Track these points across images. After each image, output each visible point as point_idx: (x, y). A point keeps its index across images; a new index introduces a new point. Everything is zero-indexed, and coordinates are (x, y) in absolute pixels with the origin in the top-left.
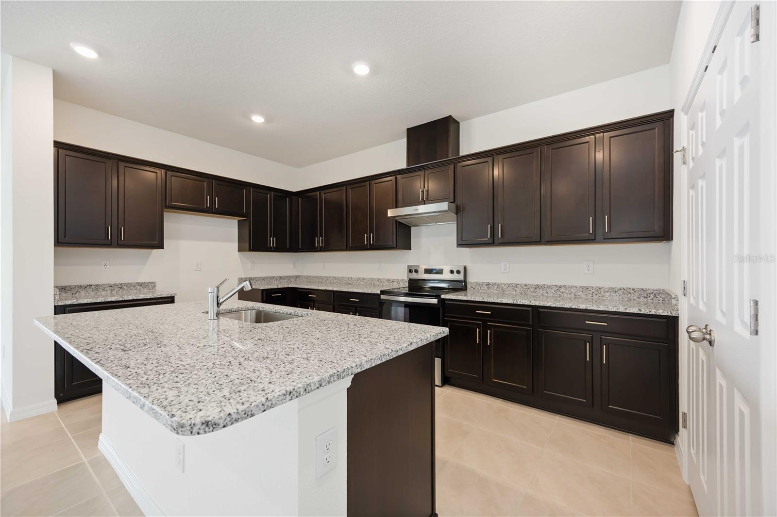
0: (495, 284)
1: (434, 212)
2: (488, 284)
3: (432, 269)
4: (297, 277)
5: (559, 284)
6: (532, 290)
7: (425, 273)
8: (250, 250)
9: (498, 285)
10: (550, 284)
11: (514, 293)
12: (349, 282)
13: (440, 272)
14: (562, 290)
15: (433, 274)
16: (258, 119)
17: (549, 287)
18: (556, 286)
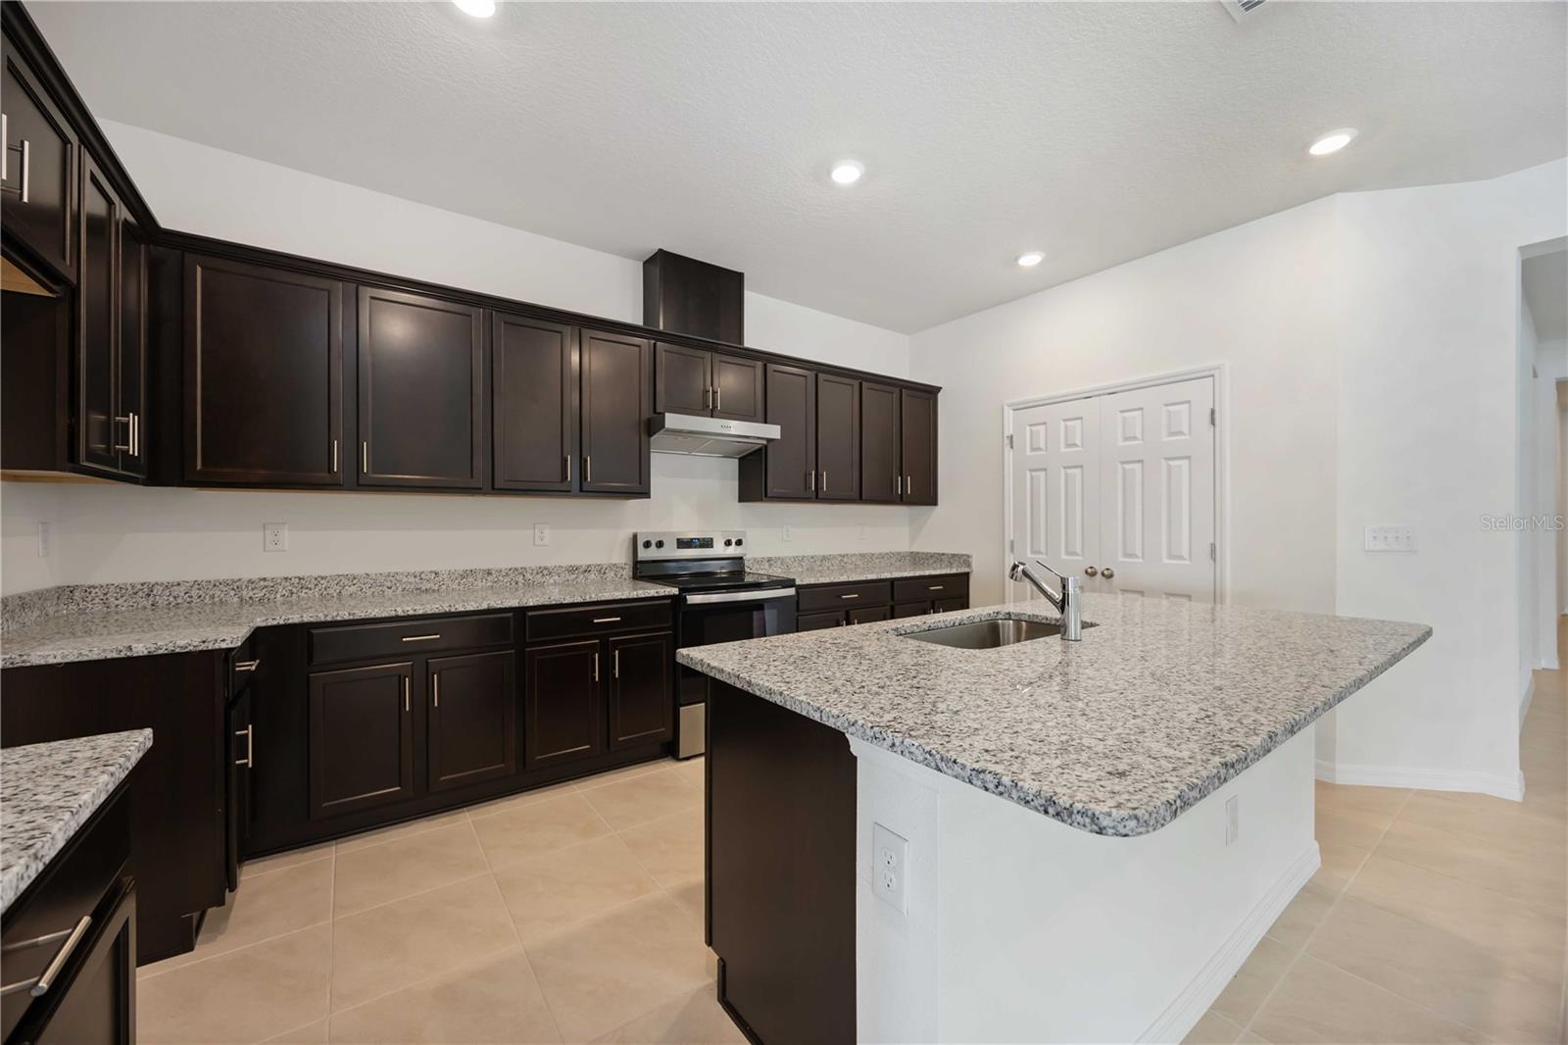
0: (779, 558)
1: (759, 438)
2: (769, 560)
3: (692, 539)
5: (842, 553)
6: (818, 563)
7: (678, 547)
11: (801, 569)
13: (707, 543)
14: (845, 560)
15: (695, 547)
17: (834, 557)
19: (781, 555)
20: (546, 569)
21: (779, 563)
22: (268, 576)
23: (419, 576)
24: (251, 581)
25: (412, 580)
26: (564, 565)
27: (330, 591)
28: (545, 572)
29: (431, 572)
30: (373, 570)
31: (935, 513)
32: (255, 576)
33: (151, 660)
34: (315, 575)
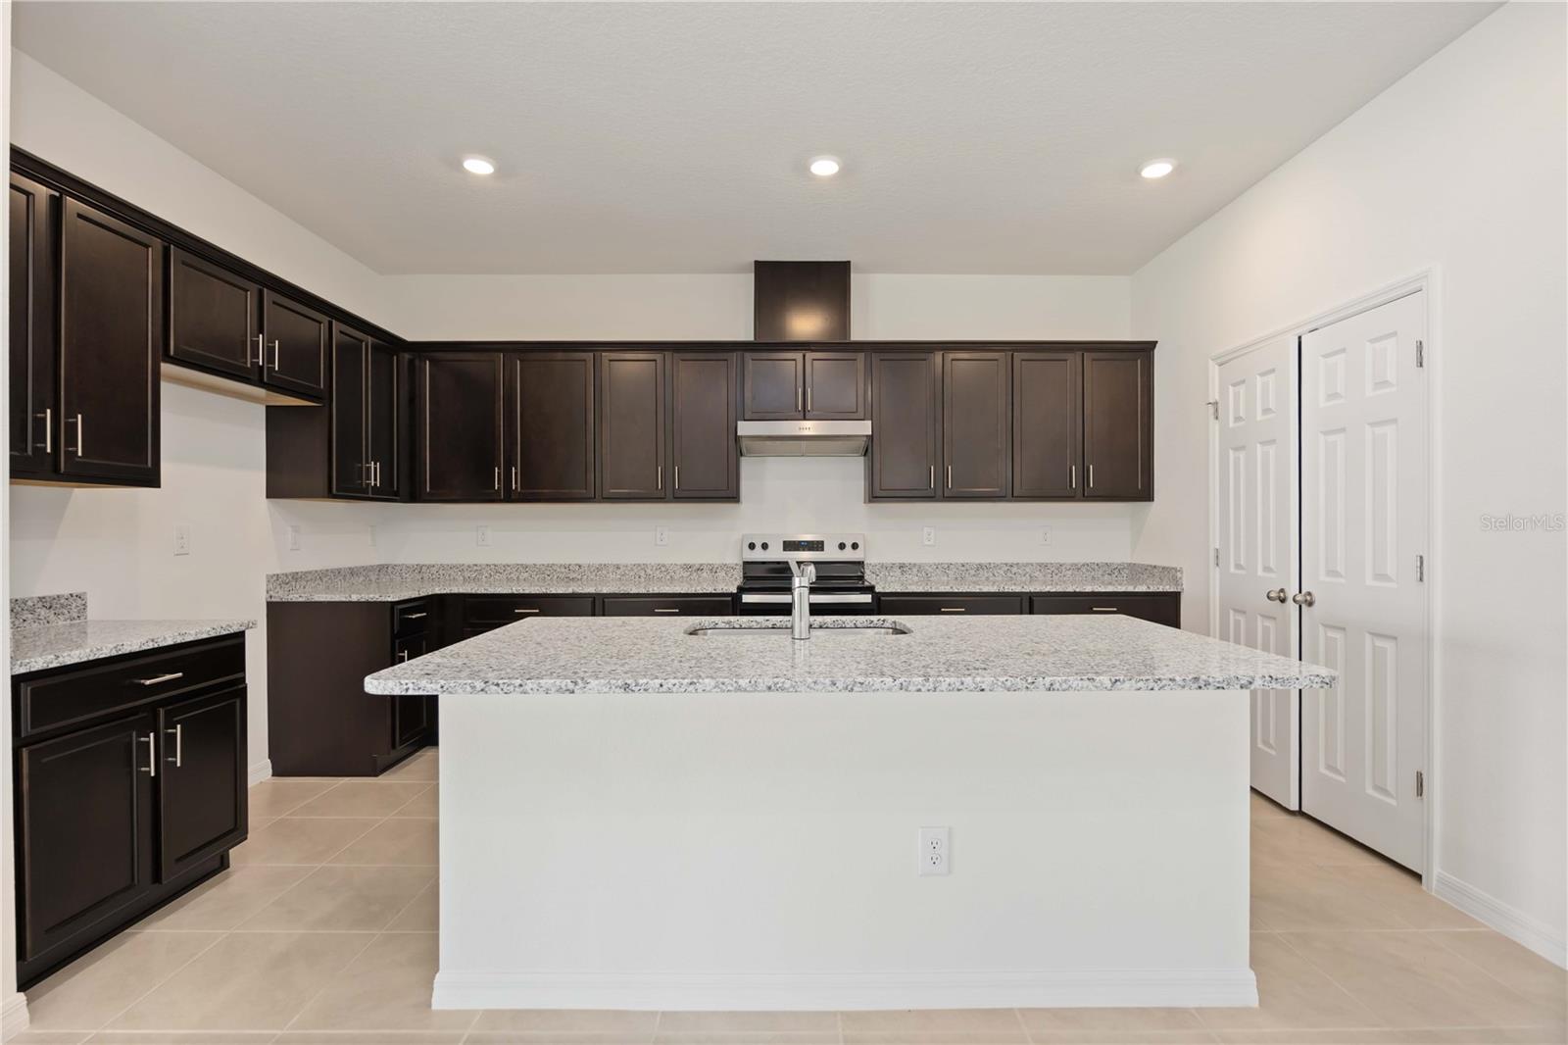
0: (915, 565)
2: (901, 566)
3: (800, 542)
4: (382, 569)
5: (1010, 561)
6: (972, 572)
7: (785, 550)
8: (330, 495)
9: (920, 567)
10: (998, 562)
11: (946, 578)
12: (572, 575)
13: (817, 546)
14: (1014, 570)
15: (804, 550)
16: (478, 167)
17: (996, 566)
18: (1006, 564)
19: (918, 562)
20: (664, 566)
21: (915, 570)
22: (479, 563)
23: (568, 567)
24: (469, 566)
25: (563, 570)
26: (678, 563)
27: (512, 575)
28: (663, 569)
29: (576, 565)
30: (539, 562)
31: (1151, 510)
32: (471, 563)
33: (358, 603)
34: (504, 563)
